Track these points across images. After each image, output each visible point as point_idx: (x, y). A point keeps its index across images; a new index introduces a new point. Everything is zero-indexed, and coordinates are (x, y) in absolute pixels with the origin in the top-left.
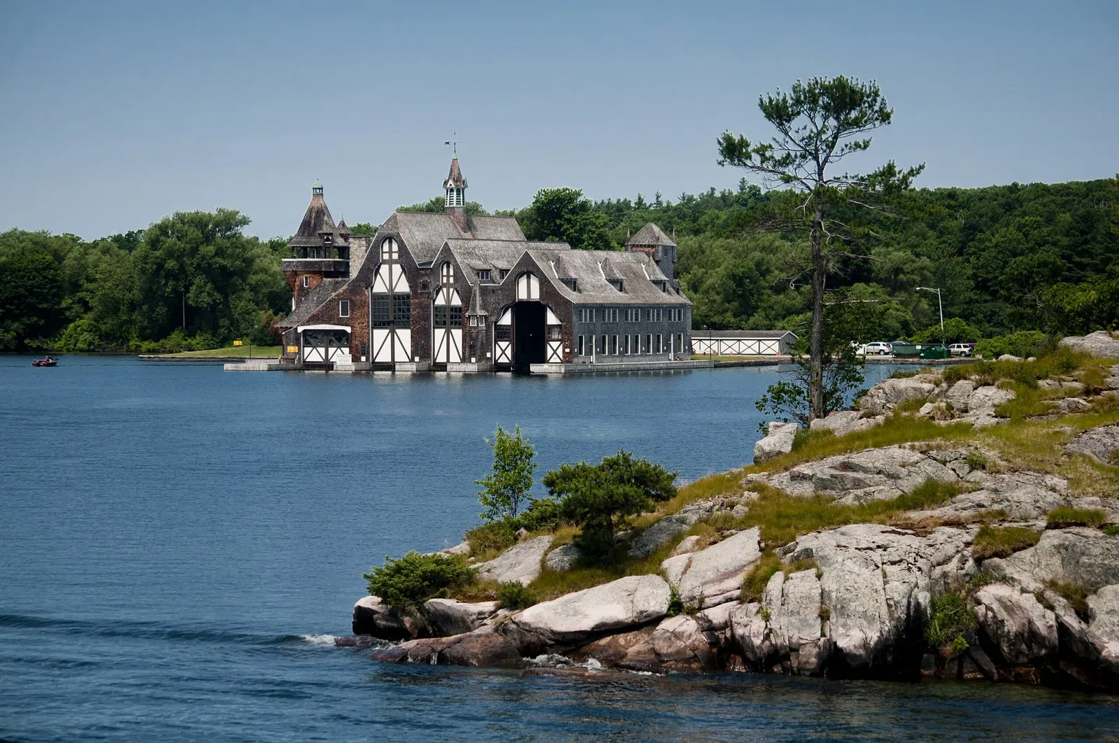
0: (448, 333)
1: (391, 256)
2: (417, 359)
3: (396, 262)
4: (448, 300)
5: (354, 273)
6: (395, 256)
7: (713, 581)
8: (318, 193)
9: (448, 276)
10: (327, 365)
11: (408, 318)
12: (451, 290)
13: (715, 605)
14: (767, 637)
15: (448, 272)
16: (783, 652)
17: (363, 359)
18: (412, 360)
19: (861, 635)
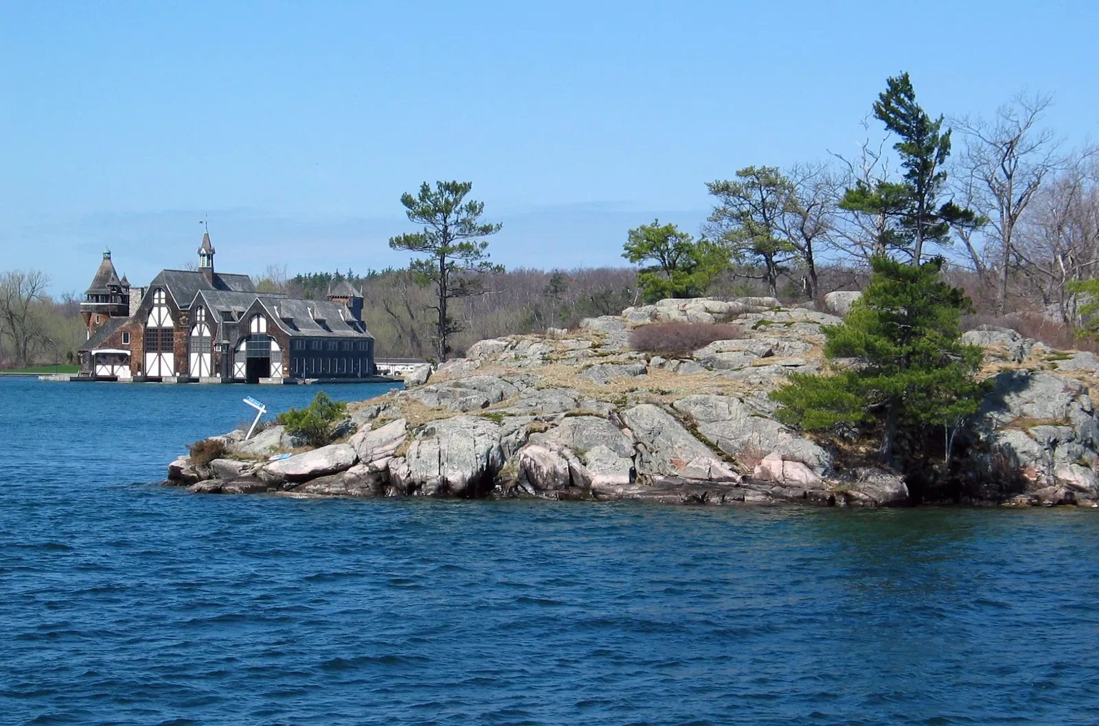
0: (201, 356)
1: (160, 301)
2: (178, 374)
3: (163, 305)
4: (201, 333)
5: (132, 313)
6: (163, 301)
7: (379, 447)
8: (108, 257)
9: (201, 316)
10: (113, 378)
11: (172, 345)
12: (203, 325)
13: (379, 459)
14: (409, 475)
15: (201, 312)
16: (417, 484)
17: (139, 374)
18: (174, 375)
19: (461, 474)
